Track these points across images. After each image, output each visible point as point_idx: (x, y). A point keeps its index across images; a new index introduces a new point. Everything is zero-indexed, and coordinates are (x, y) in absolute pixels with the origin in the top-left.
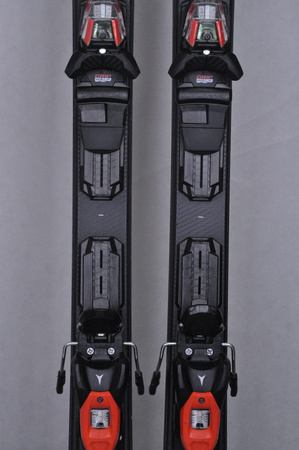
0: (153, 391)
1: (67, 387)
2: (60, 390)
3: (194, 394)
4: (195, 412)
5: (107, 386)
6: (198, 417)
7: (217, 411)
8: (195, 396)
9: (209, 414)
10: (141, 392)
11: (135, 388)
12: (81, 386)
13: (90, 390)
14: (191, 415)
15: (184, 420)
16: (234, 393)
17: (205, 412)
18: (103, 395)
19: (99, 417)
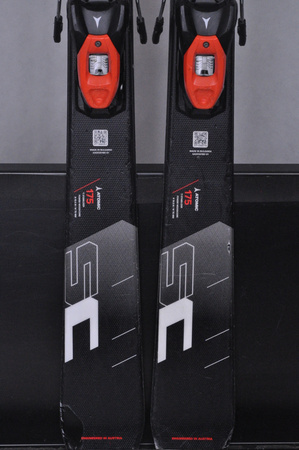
0: (156, 40)
1: (64, 35)
2: (57, 39)
3: (197, 38)
4: (199, 58)
5: (105, 29)
6: (202, 63)
7: (222, 57)
8: (199, 40)
9: (214, 60)
10: (144, 40)
11: (136, 36)
12: (77, 29)
13: (87, 34)
14: (195, 61)
15: (188, 66)
16: (242, 42)
17: (209, 58)
18: (101, 38)
19: (98, 63)
